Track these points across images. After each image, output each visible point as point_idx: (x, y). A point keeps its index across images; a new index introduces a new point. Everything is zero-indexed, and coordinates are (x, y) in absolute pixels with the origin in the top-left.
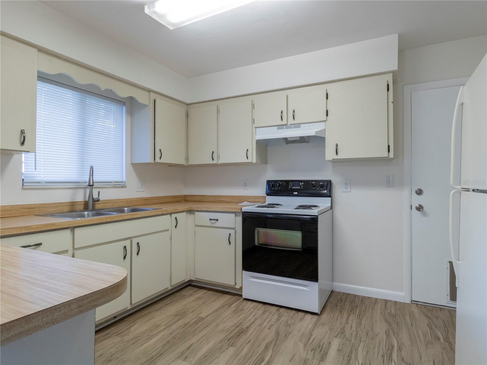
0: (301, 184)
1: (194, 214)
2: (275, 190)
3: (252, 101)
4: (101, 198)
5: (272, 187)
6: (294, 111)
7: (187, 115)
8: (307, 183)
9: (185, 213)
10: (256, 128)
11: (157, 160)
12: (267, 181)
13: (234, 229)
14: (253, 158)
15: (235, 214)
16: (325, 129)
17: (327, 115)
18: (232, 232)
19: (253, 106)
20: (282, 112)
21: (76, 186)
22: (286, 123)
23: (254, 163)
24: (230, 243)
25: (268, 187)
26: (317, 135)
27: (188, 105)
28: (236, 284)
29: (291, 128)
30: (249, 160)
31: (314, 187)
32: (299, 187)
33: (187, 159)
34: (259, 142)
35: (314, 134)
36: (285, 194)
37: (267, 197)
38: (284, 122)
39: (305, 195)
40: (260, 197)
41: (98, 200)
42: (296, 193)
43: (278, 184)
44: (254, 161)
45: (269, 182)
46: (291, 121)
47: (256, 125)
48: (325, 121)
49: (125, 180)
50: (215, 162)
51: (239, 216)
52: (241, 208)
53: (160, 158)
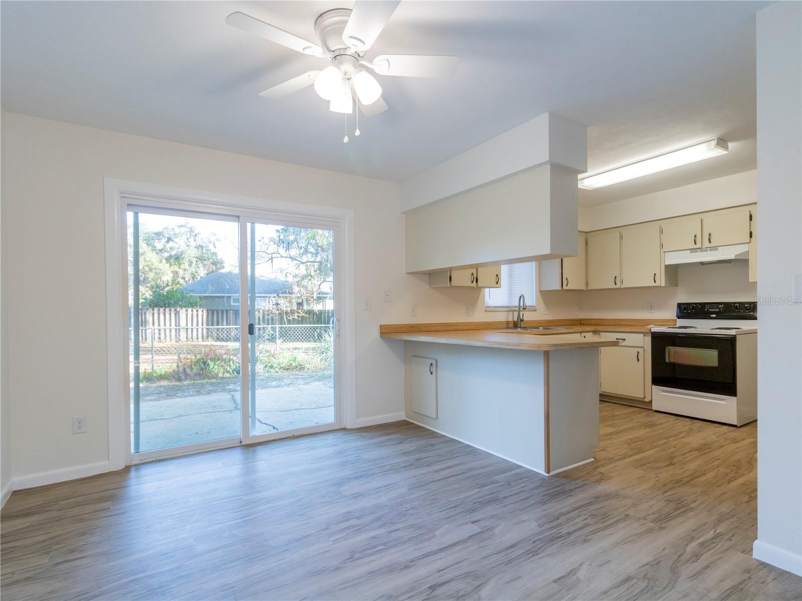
0: (720, 306)
1: (599, 334)
2: (687, 313)
3: (660, 227)
4: (525, 319)
5: (685, 309)
6: (710, 235)
7: (587, 243)
8: (728, 305)
9: (591, 333)
10: (664, 252)
11: (565, 287)
12: (678, 304)
13: (643, 347)
14: (661, 281)
15: (644, 335)
16: (749, 251)
17: (751, 236)
18: (641, 350)
19: (662, 231)
20: (695, 236)
21: (509, 309)
22: (700, 247)
23: (662, 287)
24: (638, 360)
25: (678, 311)
26: (737, 258)
27: (586, 232)
28: (645, 397)
29: (707, 251)
30: (658, 284)
31: (737, 309)
32: (718, 310)
33: (587, 284)
34: (668, 267)
35: (734, 258)
36: (701, 317)
37: (678, 320)
38: (699, 245)
39: (725, 317)
40: (669, 320)
41: (523, 320)
42: (715, 316)
43: (691, 307)
44: (663, 284)
45: (679, 305)
46: (706, 244)
47: (664, 250)
48: (748, 243)
49: (535, 305)
50: (618, 286)
51: (649, 336)
52: (650, 329)
53: (567, 285)
